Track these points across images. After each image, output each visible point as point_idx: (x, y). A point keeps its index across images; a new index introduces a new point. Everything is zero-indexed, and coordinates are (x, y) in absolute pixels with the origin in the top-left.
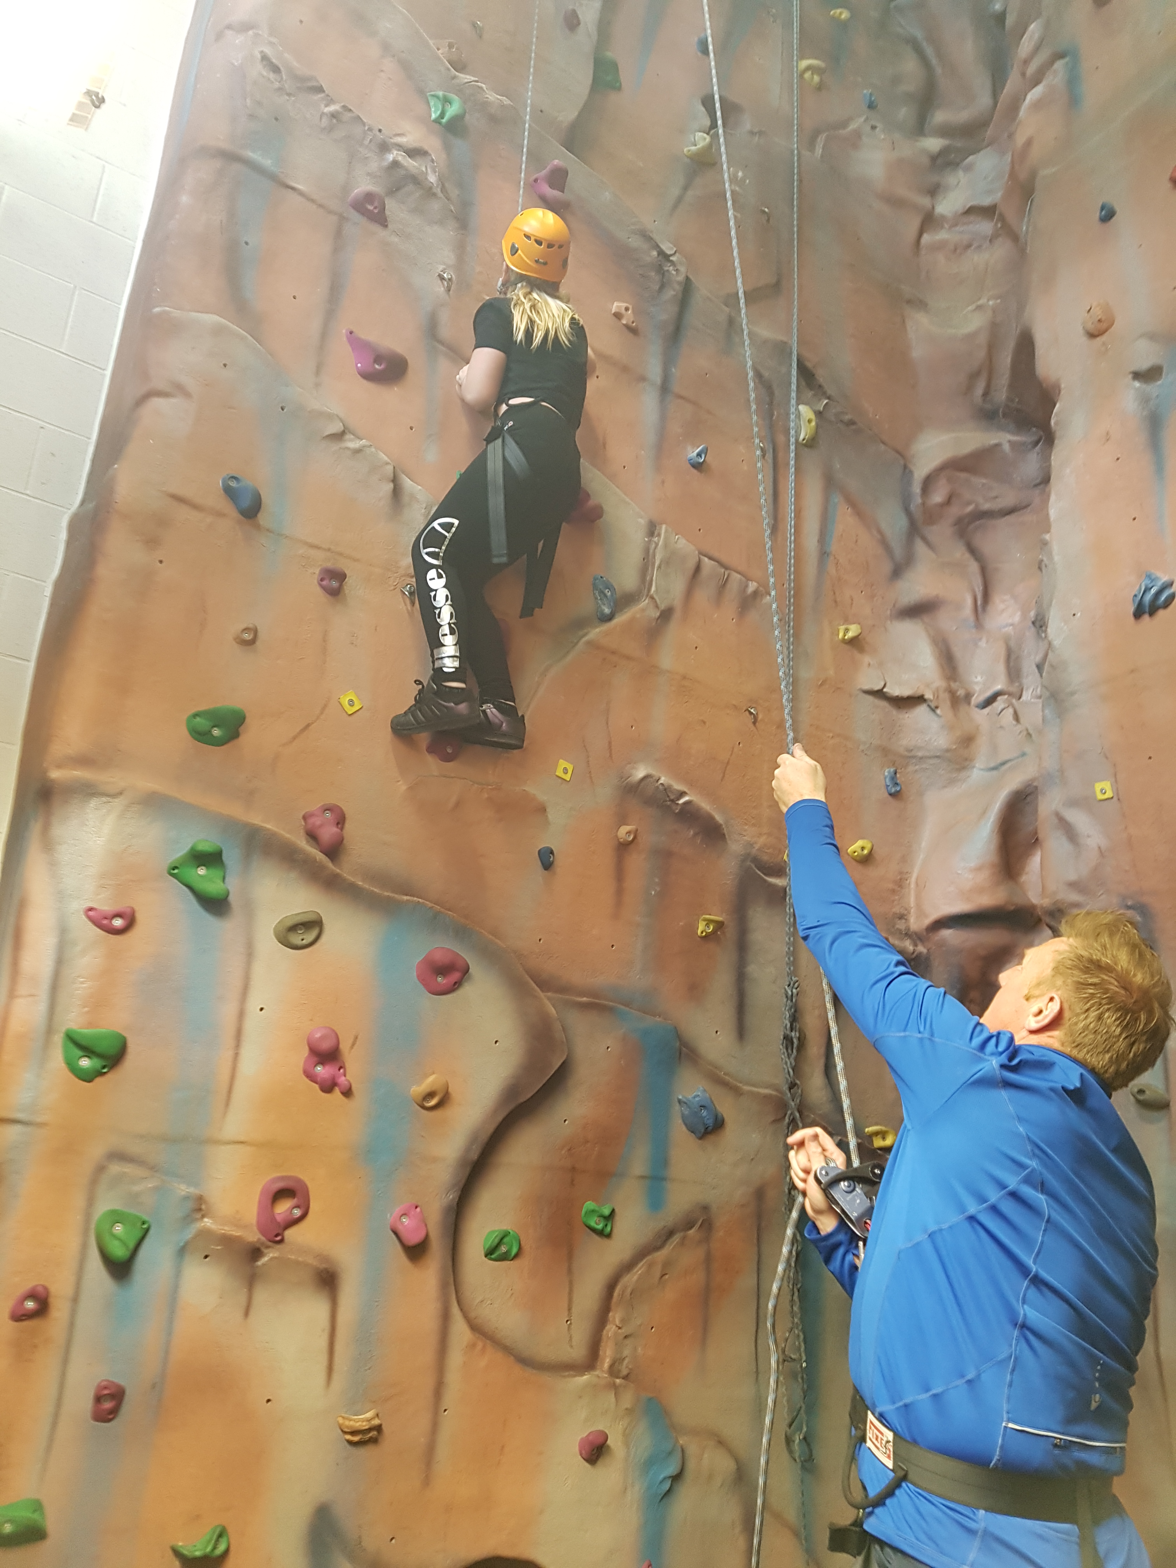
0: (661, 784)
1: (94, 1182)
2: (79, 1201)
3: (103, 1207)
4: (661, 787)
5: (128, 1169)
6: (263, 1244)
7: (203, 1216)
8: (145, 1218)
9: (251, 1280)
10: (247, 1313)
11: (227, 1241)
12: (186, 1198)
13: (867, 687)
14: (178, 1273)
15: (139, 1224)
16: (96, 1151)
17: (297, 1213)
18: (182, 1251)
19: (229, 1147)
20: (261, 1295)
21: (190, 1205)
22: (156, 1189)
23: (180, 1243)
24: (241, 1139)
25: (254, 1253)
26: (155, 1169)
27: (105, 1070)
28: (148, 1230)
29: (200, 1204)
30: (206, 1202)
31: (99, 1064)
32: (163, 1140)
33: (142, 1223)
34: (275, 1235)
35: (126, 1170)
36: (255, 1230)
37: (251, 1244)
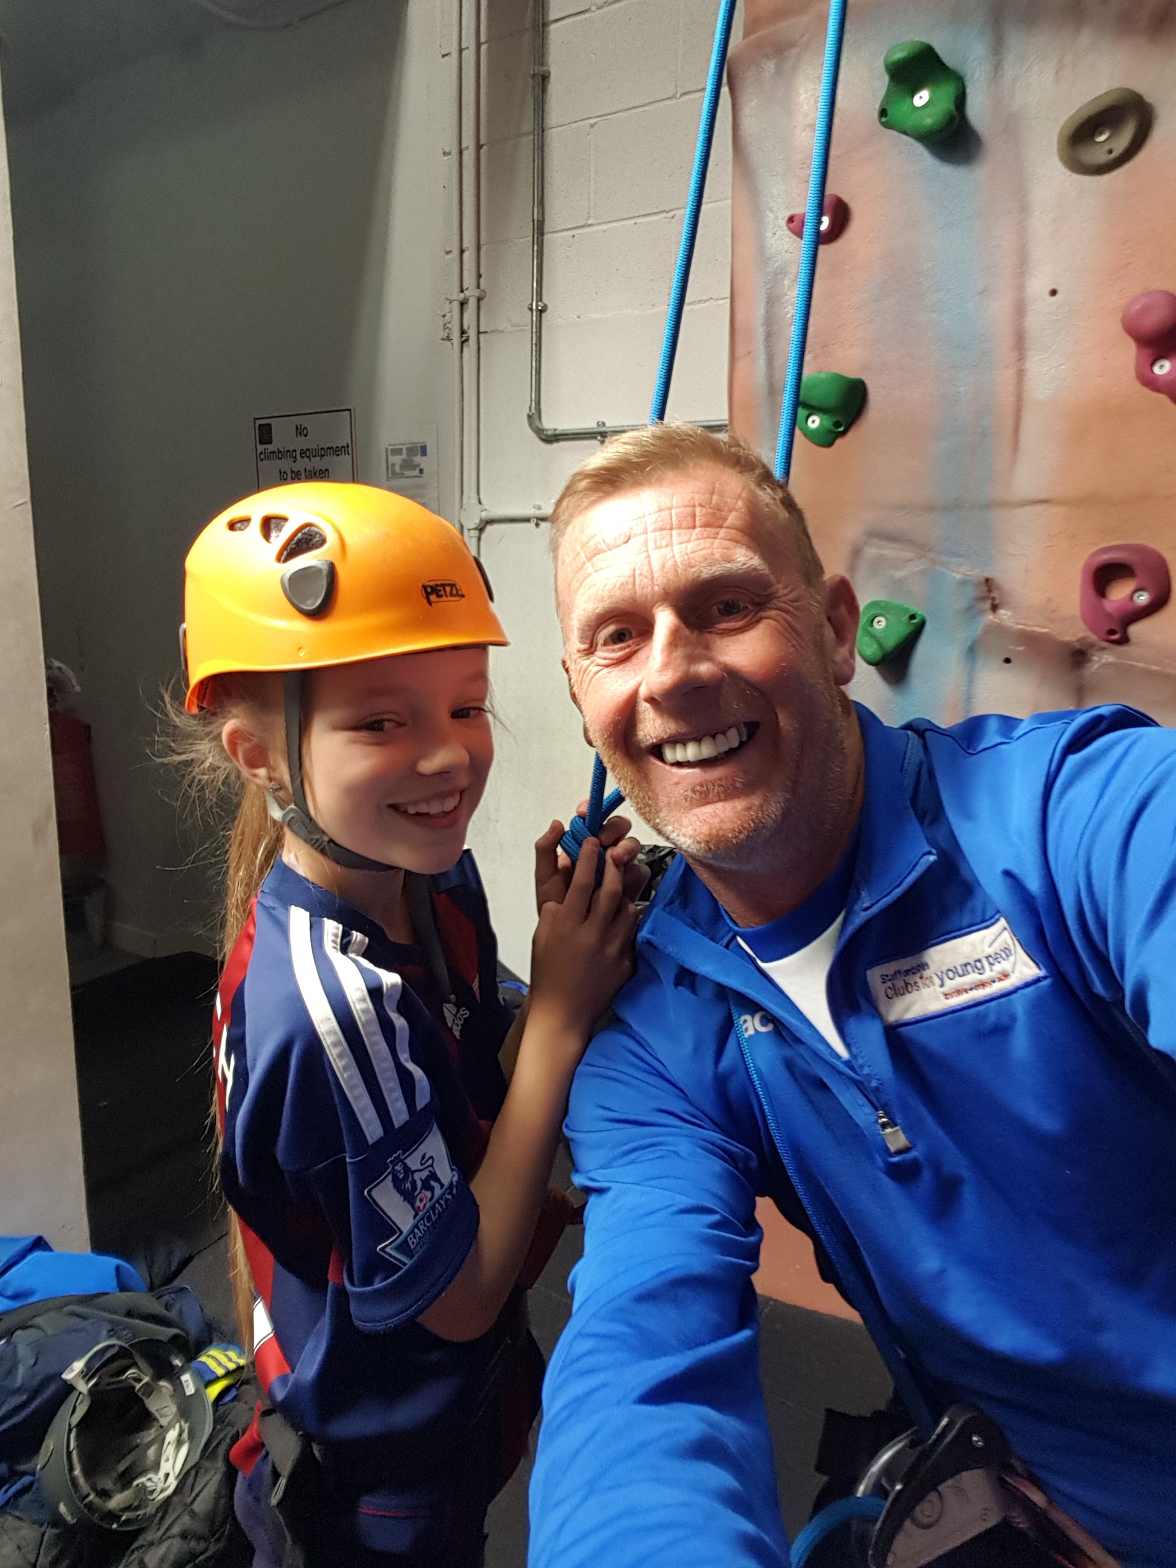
5: (890, 551)
6: (1092, 645)
7: (994, 608)
8: (914, 609)
9: (1080, 693)
11: (1030, 640)
12: (964, 583)
14: (971, 681)
15: (905, 618)
16: (851, 531)
17: (1143, 599)
18: (972, 652)
19: (1028, 510)
21: (971, 592)
22: (923, 572)
23: (969, 643)
24: (1043, 495)
25: (1078, 656)
26: (923, 548)
27: (841, 429)
28: (922, 625)
29: (990, 591)
30: (999, 588)
31: (828, 422)
32: (930, 508)
33: (912, 617)
34: (1112, 632)
35: (886, 552)
36: (1081, 624)
37: (1066, 644)
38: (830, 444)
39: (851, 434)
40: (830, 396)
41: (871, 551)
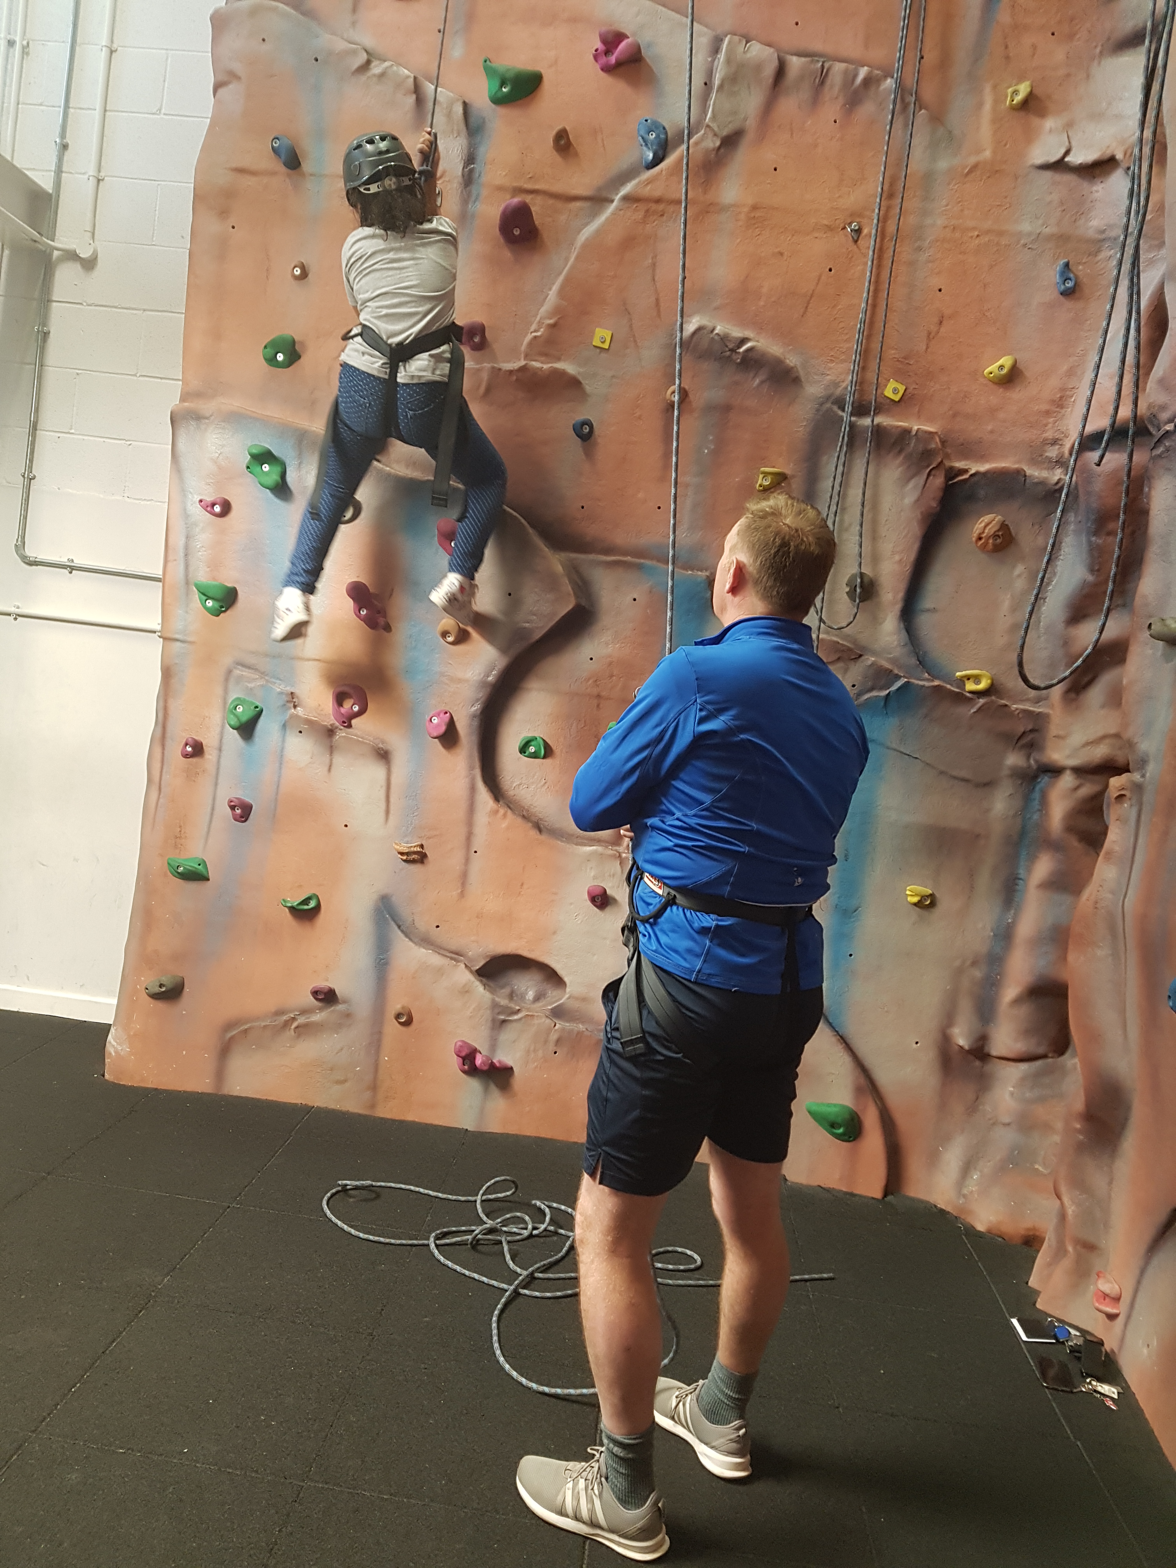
0: (717, 334)
1: (227, 680)
2: (219, 690)
3: (232, 696)
4: (716, 337)
5: (246, 673)
6: (337, 728)
7: (295, 707)
8: (258, 704)
9: (331, 749)
10: (329, 770)
11: (309, 722)
12: (281, 693)
13: (1039, 161)
14: (283, 741)
15: (252, 708)
16: (227, 660)
17: (356, 708)
18: (284, 726)
19: (311, 663)
20: (338, 760)
21: (285, 698)
22: (262, 686)
23: (283, 722)
24: (317, 658)
25: (331, 732)
26: (263, 674)
27: (223, 609)
28: (262, 711)
29: (293, 698)
30: (297, 697)
31: (217, 605)
32: (266, 655)
33: (257, 707)
34: (344, 722)
35: (244, 673)
36: (332, 718)
37: (325, 726)
38: (218, 616)
39: (228, 612)
40: (219, 594)
41: (237, 672)
